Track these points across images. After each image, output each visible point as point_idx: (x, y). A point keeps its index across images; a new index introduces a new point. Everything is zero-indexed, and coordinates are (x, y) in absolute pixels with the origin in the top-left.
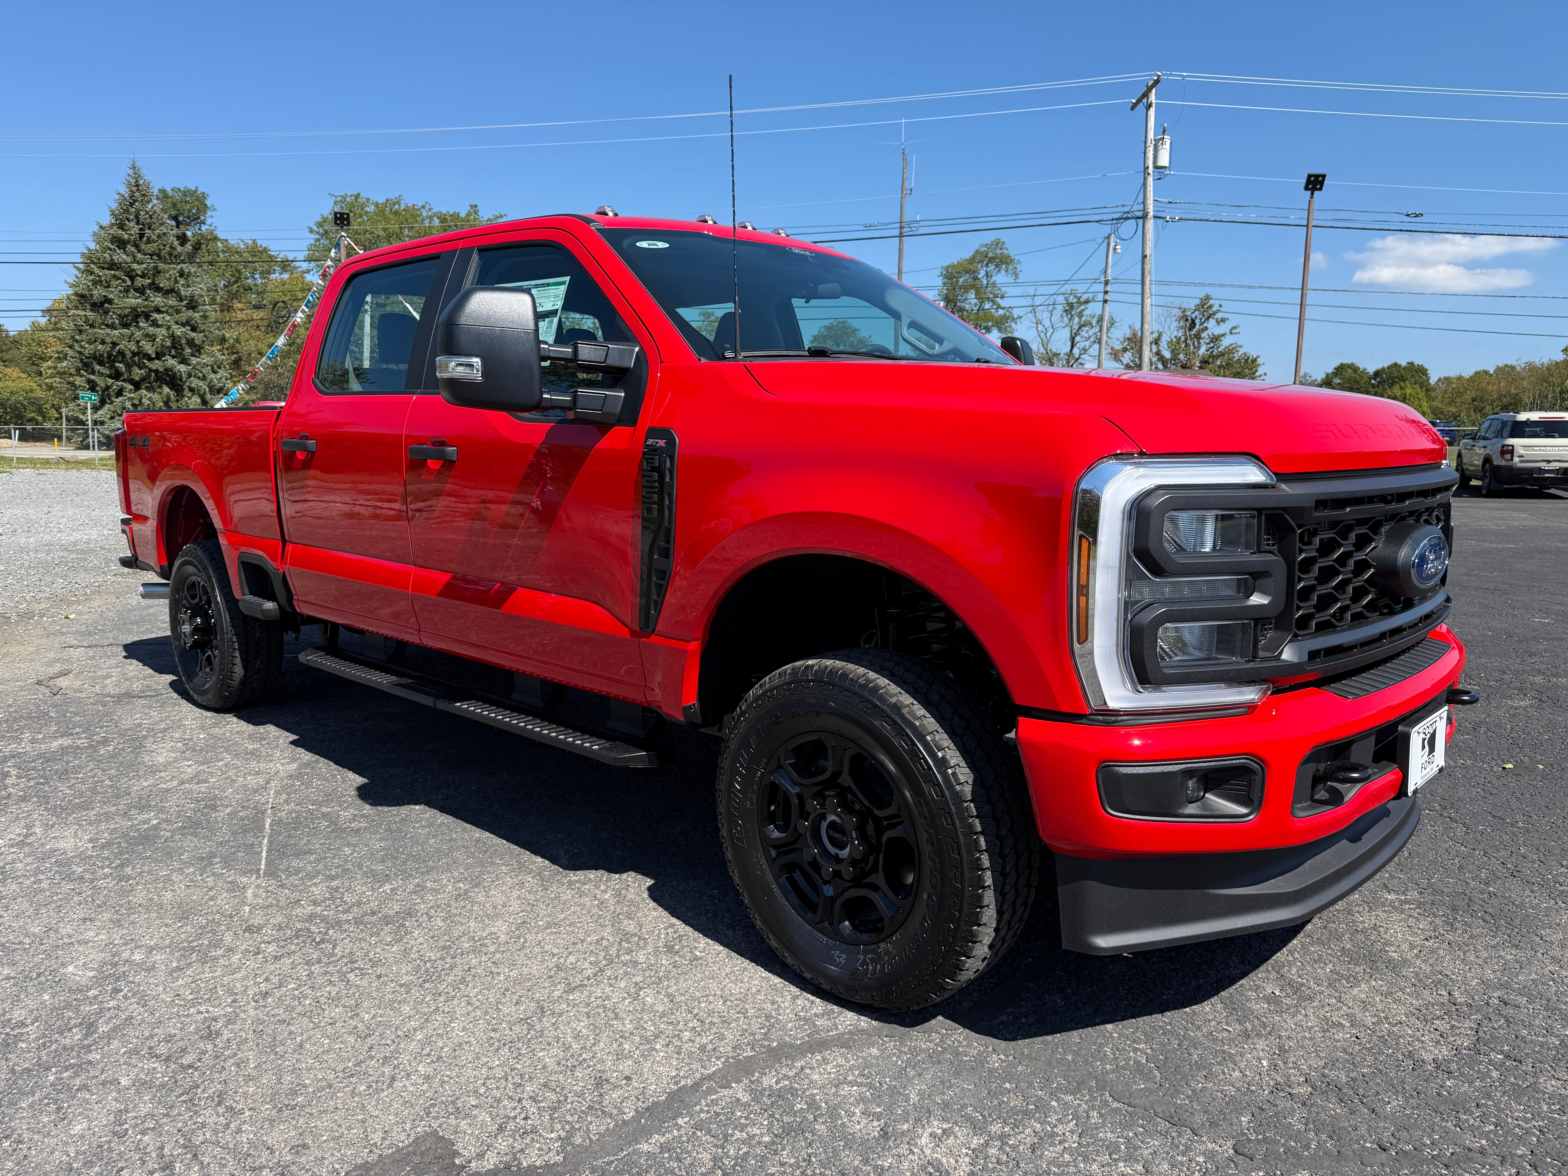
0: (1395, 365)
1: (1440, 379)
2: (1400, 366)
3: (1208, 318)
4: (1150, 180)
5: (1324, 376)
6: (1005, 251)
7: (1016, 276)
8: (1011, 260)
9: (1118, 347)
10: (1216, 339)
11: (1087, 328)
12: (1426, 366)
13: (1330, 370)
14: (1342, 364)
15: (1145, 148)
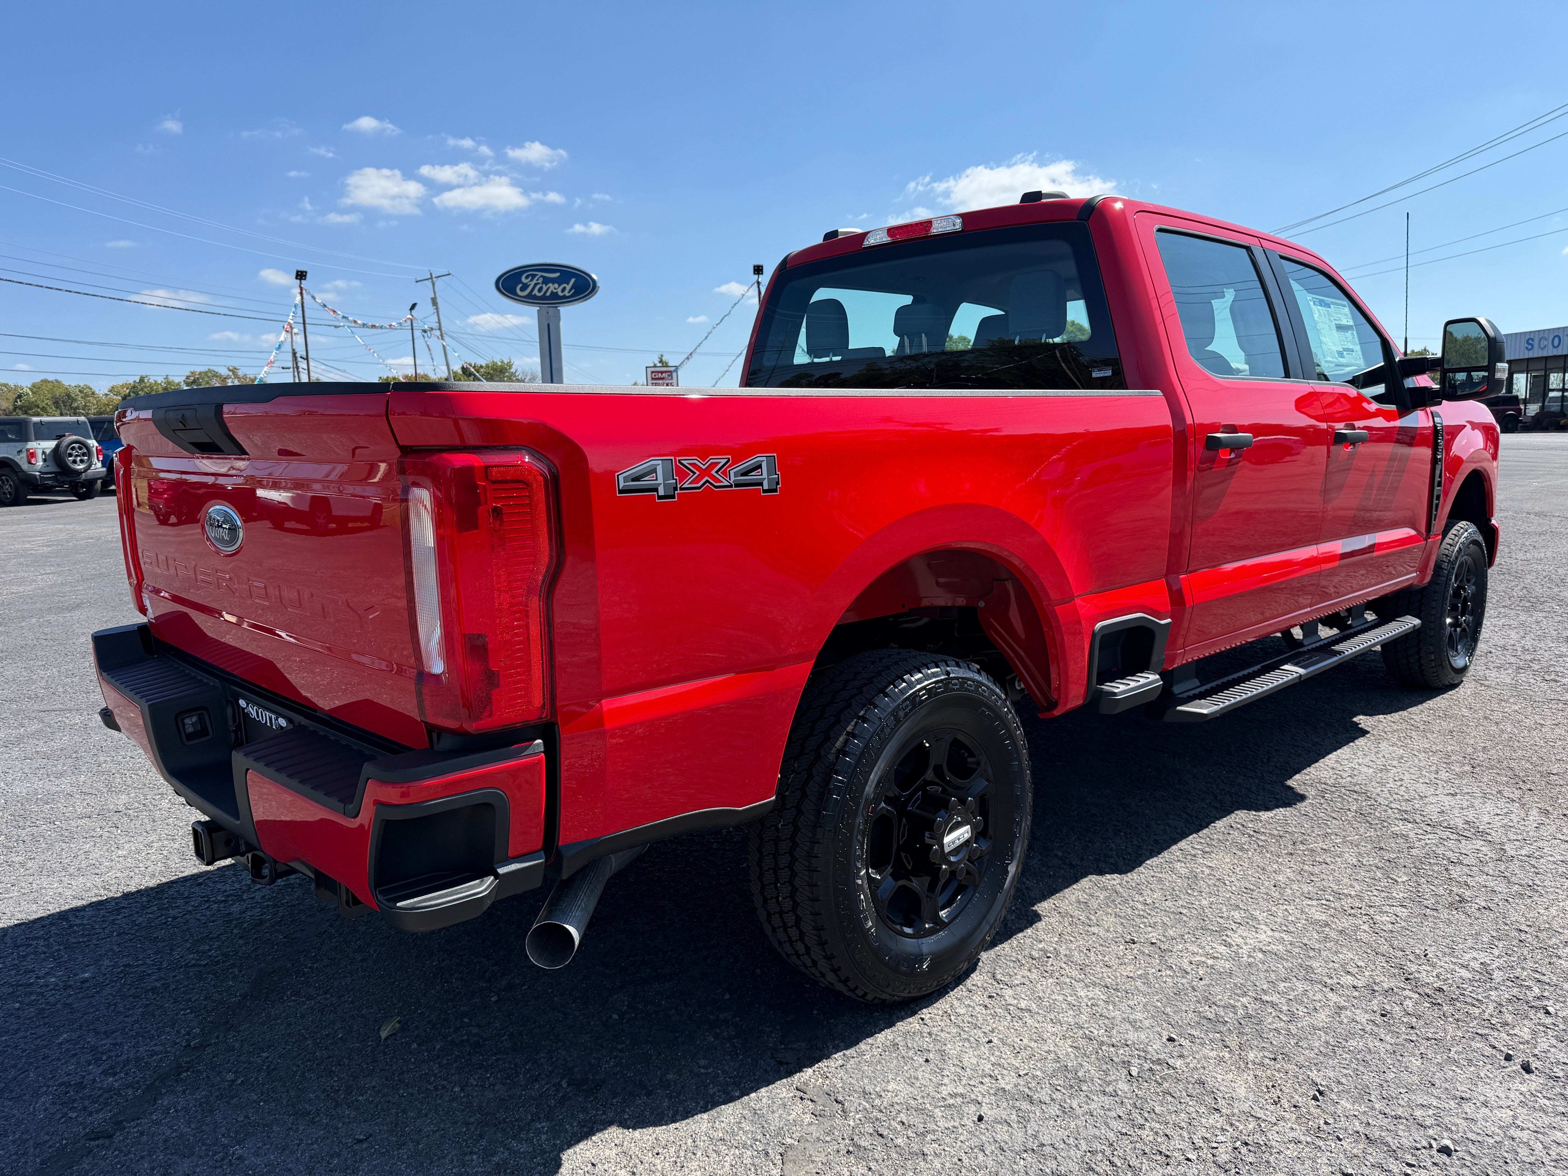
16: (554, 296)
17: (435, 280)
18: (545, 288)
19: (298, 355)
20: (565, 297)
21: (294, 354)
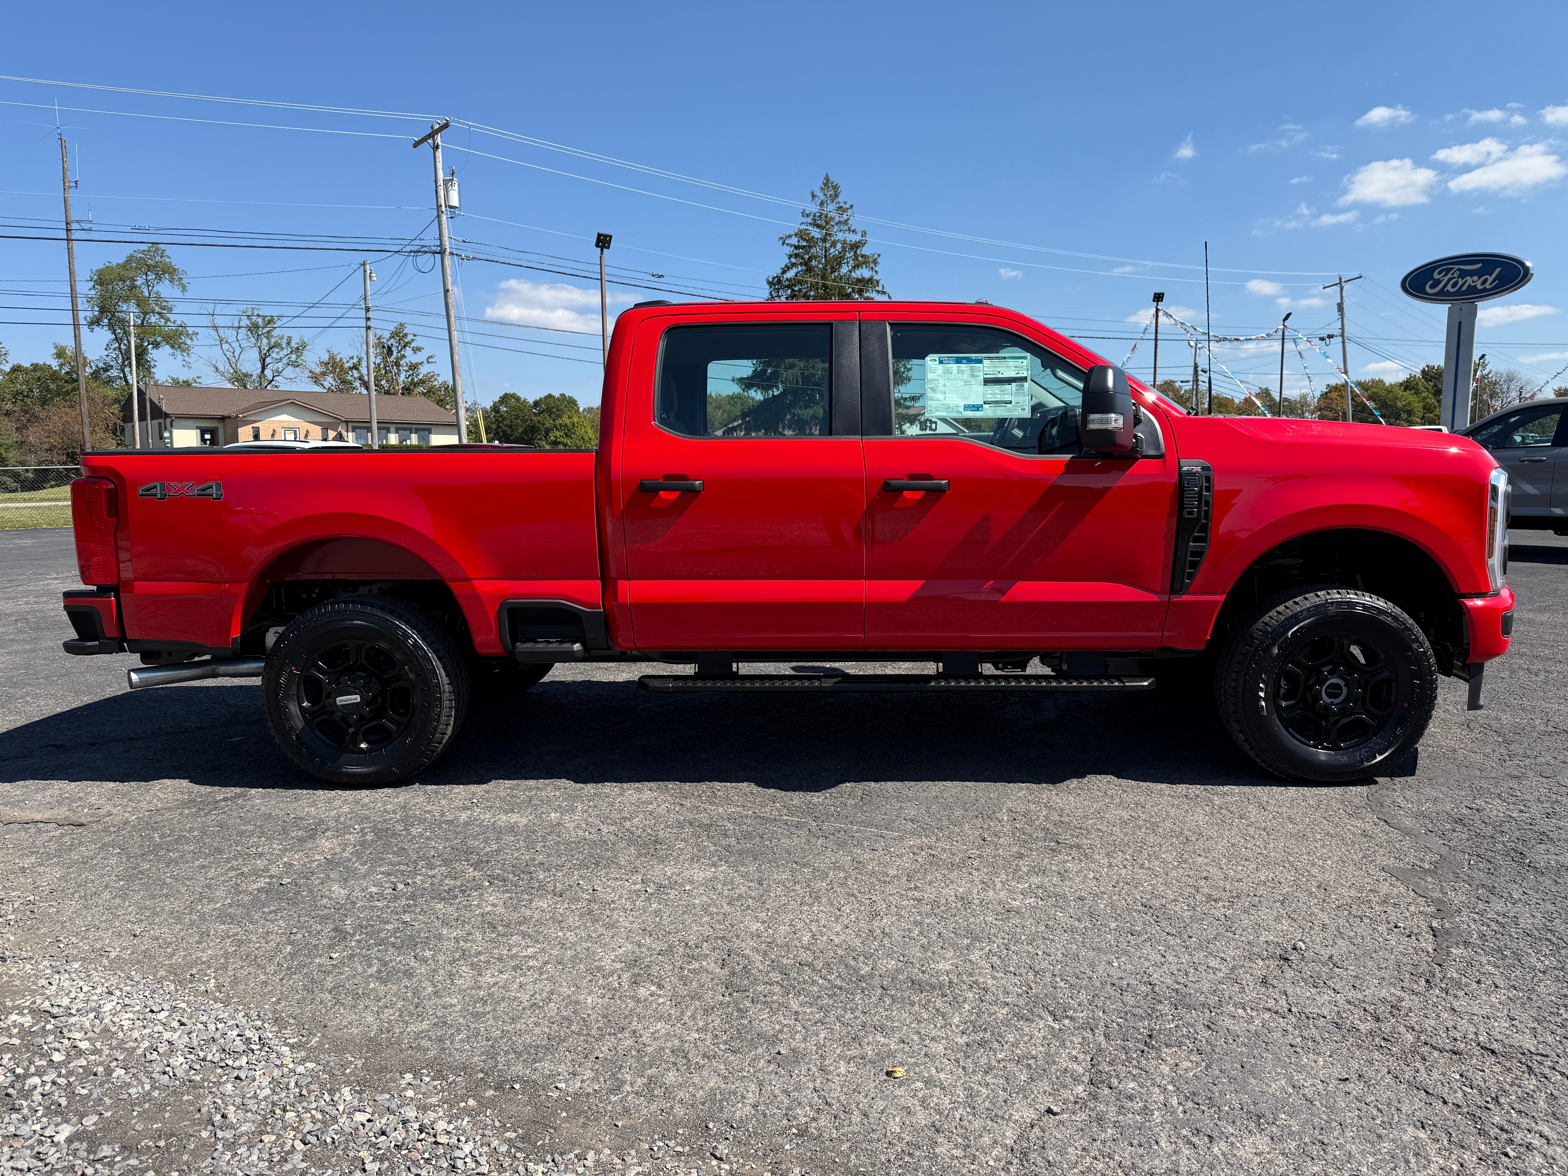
0: (550, 396)
1: (585, 409)
2: (554, 397)
3: (405, 346)
4: (444, 218)
5: (492, 404)
6: (167, 260)
7: (184, 288)
8: (175, 270)
9: (318, 370)
10: (413, 367)
11: (277, 350)
12: (575, 398)
13: (497, 399)
14: (506, 394)
15: (436, 187)
16: (1472, 290)
17: (1343, 284)
18: (1461, 282)
19: (1199, 369)
20: (1485, 290)
21: (1196, 367)
